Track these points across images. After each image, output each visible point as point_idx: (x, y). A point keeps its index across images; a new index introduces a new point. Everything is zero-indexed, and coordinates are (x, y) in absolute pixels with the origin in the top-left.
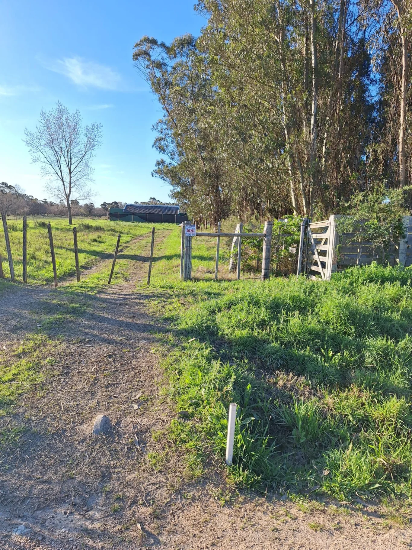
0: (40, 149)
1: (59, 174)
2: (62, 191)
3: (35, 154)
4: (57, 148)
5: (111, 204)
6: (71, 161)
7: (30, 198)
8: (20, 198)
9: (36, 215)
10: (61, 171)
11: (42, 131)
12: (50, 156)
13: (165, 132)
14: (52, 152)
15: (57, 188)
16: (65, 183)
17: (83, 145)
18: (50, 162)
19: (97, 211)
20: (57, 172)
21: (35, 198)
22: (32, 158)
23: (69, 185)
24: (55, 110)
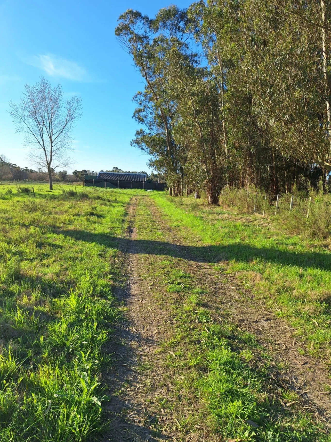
0: (24, 119)
1: (41, 143)
2: (43, 159)
3: (19, 124)
4: (40, 119)
5: (81, 172)
6: (52, 132)
7: (14, 166)
8: (5, 166)
9: (18, 180)
10: (43, 140)
11: (25, 102)
12: (33, 126)
13: (144, 103)
14: (35, 122)
15: (39, 155)
16: (46, 151)
17: (63, 117)
18: (33, 132)
19: (69, 177)
20: (40, 141)
21: (18, 166)
22: (16, 128)
23: (50, 153)
24: (38, 84)
